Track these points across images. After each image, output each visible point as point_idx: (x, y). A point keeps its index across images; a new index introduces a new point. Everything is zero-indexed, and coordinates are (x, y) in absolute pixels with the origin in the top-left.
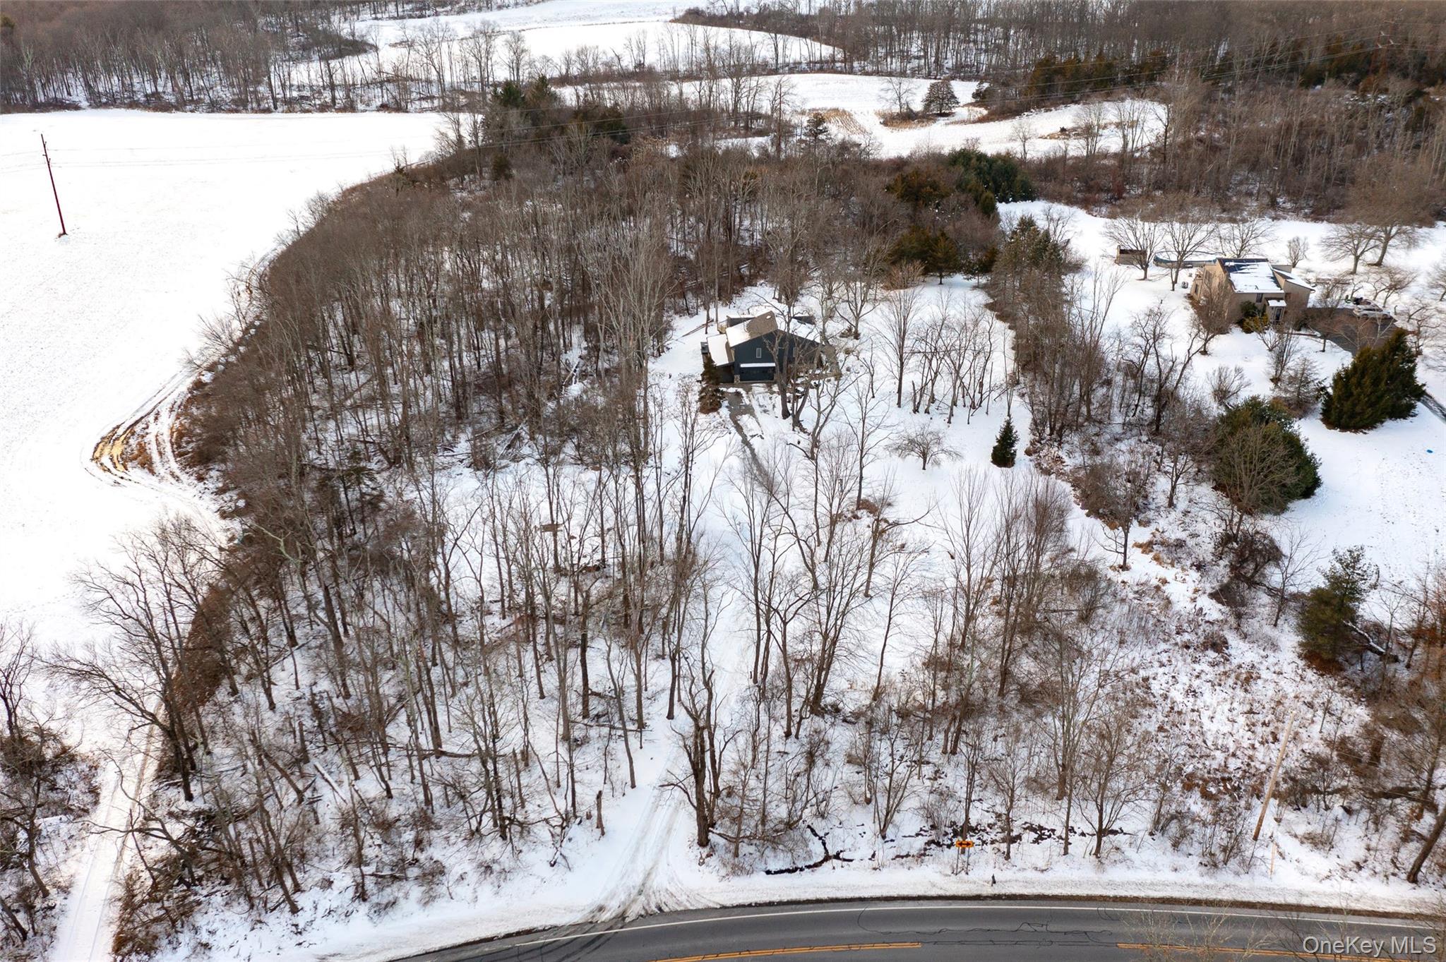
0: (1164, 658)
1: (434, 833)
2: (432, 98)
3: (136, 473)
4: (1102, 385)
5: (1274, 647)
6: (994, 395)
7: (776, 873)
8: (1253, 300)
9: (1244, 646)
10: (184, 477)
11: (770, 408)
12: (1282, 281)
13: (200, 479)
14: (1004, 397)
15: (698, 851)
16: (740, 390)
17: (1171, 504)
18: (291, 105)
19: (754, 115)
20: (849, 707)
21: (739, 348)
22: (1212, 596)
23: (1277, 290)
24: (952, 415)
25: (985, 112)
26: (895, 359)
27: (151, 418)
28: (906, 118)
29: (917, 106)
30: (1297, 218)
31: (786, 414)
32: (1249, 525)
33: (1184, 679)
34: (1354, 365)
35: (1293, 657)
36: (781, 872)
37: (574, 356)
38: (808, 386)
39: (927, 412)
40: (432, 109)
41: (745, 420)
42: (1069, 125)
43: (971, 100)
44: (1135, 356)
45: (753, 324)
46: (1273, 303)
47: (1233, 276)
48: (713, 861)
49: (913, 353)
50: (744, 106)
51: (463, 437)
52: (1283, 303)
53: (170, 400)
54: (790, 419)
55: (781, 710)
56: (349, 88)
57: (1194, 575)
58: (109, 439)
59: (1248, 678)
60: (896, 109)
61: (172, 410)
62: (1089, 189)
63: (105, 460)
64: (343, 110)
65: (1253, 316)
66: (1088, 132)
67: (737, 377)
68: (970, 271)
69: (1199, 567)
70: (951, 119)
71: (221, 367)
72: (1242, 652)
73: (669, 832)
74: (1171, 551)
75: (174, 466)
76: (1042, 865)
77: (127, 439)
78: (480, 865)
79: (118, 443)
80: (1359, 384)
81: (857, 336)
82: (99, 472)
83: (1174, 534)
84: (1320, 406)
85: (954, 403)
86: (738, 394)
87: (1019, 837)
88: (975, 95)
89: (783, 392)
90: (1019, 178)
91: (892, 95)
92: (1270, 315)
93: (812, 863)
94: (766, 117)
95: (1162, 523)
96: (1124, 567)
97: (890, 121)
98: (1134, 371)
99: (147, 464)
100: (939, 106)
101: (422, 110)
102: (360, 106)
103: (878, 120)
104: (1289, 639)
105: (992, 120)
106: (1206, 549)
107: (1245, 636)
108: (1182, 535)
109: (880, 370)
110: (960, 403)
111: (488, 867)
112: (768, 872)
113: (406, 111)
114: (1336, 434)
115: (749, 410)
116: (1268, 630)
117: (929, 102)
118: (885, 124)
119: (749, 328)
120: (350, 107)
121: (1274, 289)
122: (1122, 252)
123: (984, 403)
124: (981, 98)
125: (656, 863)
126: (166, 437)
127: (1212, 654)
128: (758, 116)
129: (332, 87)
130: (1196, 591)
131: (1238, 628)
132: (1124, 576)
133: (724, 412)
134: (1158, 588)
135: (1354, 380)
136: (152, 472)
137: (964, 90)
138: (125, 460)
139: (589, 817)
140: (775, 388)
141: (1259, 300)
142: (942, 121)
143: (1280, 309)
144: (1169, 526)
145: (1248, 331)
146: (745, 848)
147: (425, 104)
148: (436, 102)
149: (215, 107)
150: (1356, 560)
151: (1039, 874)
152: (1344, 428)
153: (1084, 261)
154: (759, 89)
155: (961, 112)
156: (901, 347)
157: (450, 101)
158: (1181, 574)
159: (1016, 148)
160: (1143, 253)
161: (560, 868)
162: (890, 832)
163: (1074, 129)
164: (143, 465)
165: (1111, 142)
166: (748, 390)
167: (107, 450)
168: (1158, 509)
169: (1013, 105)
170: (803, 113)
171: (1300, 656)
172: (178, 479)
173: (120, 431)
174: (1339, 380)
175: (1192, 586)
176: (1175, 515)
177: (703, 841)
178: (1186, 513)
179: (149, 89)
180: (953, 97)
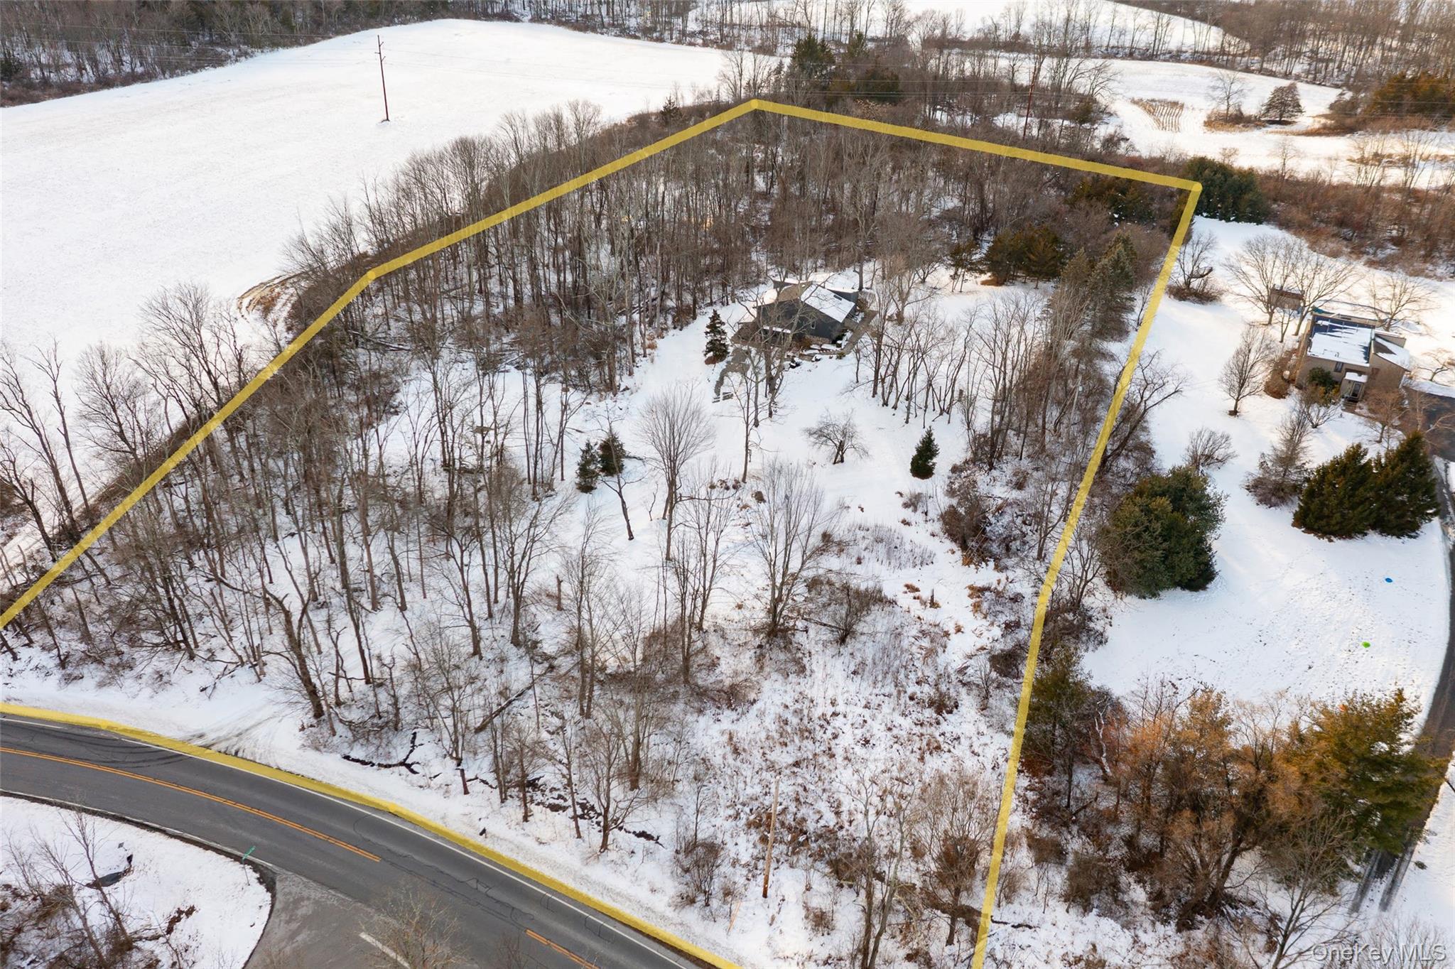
3: (254, 313)
7: (354, 760)
8: (1331, 368)
10: (281, 325)
12: (1375, 352)
15: (308, 719)
22: (993, 657)
23: (1363, 363)
28: (1232, 120)
29: (1251, 107)
36: (357, 761)
39: (895, 407)
41: (733, 377)
43: (1323, 110)
45: (789, 289)
46: (1351, 376)
47: (1319, 338)
48: (311, 731)
52: (1363, 379)
57: (997, 632)
58: (264, 285)
60: (1223, 110)
65: (1324, 385)
69: (1011, 626)
70: (1287, 128)
76: (544, 839)
79: (268, 289)
88: (1335, 105)
91: (1219, 94)
92: (1344, 389)
93: (384, 763)
97: (1214, 121)
99: (269, 308)
100: (1279, 113)
103: (1203, 119)
111: (161, 676)
112: (347, 758)
115: (743, 369)
117: (1269, 107)
118: (1207, 123)
121: (1359, 360)
122: (1274, 291)
124: (1337, 109)
127: (929, 713)
130: (983, 648)
131: (984, 698)
133: (721, 366)
134: (947, 633)
136: (265, 316)
138: (259, 303)
141: (1337, 369)
143: (1358, 384)
146: (345, 731)
151: (535, 845)
155: (1302, 122)
158: (984, 628)
160: (1300, 297)
161: (203, 695)
163: (1389, 156)
164: (265, 310)
167: (255, 293)
168: (1024, 558)
175: (983, 643)
177: (317, 713)
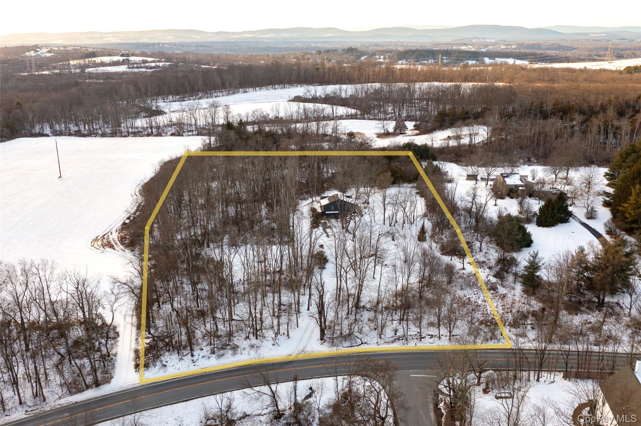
0: (476, 292)
1: (234, 338)
2: (193, 131)
3: (108, 249)
4: (458, 216)
5: (514, 289)
6: (418, 219)
7: (346, 347)
8: (514, 187)
9: (503, 289)
10: (126, 250)
11: (337, 226)
12: (523, 180)
13: (132, 251)
14: (422, 220)
15: (320, 341)
16: (326, 221)
17: (481, 250)
18: (135, 134)
19: (325, 135)
20: (368, 306)
21: (325, 206)
22: (493, 276)
23: (522, 184)
24: (403, 226)
25: (418, 132)
26: (382, 206)
27: (109, 234)
28: (387, 134)
29: (391, 130)
30: (538, 165)
31: (343, 228)
32: (508, 255)
33: (482, 298)
34: (545, 204)
35: (520, 291)
36: (348, 347)
37: (264, 213)
38: (351, 219)
39: (394, 225)
40: (193, 135)
41: (328, 230)
42: (451, 135)
43: (413, 128)
44: (469, 205)
45: (330, 198)
46: (520, 188)
47: (506, 179)
48: (325, 344)
49: (389, 204)
50: (321, 131)
51: (225, 238)
52: (524, 188)
53: (115, 228)
54: (344, 230)
55: (345, 308)
56: (158, 127)
57: (488, 270)
58: (96, 239)
59: (504, 296)
60: (382, 131)
61: (116, 231)
62: (458, 156)
63: (96, 246)
64: (157, 135)
65: (513, 193)
66: (458, 137)
67: (325, 216)
68: (410, 182)
69: (490, 268)
70: (405, 135)
71: (132, 218)
72: (502, 290)
73: (310, 337)
74: (481, 264)
75: (122, 247)
76: (432, 342)
77: (102, 240)
78: (250, 345)
79: (99, 241)
80: (547, 210)
81: (368, 203)
82: (95, 249)
83: (482, 259)
84: (535, 219)
85: (404, 222)
86: (326, 223)
87: (425, 337)
88: (414, 126)
89: (342, 221)
90: (430, 152)
91: (380, 126)
92: (519, 192)
93: (357, 345)
94: (330, 135)
95: (478, 256)
96: (464, 269)
97: (380, 136)
98: (469, 211)
99: (112, 247)
100: (400, 130)
101: (189, 135)
102: (163, 134)
103: (375, 136)
104: (519, 288)
105: (421, 135)
106: (493, 263)
107: (504, 287)
108: (484, 259)
109: (377, 211)
110: (406, 222)
111: (253, 346)
112: (343, 347)
113: (182, 136)
114: (541, 228)
115: (330, 227)
116: (512, 285)
117: (396, 129)
118: (378, 137)
119: (328, 199)
120: (159, 135)
121: (520, 183)
122: (468, 175)
123: (415, 222)
124: (416, 127)
125: (307, 345)
126: (116, 239)
127: (492, 291)
128: (327, 135)
129: (151, 128)
130: (488, 275)
131: (502, 284)
132: (464, 271)
133: (321, 228)
134: (475, 274)
135: (545, 209)
136: (114, 249)
137: (410, 125)
138: (103, 246)
139: (284, 334)
140: (339, 220)
141: (516, 187)
142: (401, 136)
143: (523, 190)
144: (480, 257)
145: (512, 198)
146: (335, 341)
147: (190, 133)
148: (194, 133)
149: (104, 135)
150: (537, 255)
151: (431, 345)
152: (543, 226)
153: (454, 179)
154: (327, 125)
155: (409, 132)
156: (384, 202)
157: (200, 132)
158: (483, 270)
159: (429, 143)
160: (476, 176)
161: (276, 346)
162: (382, 336)
163: (453, 137)
164: (110, 247)
165: (465, 141)
166: (329, 221)
167: (96, 243)
168: (476, 252)
169: (429, 129)
170: (345, 134)
171: (522, 291)
172: (124, 251)
173: (99, 238)
174: (540, 209)
175: (487, 274)
176: (482, 254)
177: (322, 339)
178: (486, 253)
179: (76, 129)
180: (406, 126)
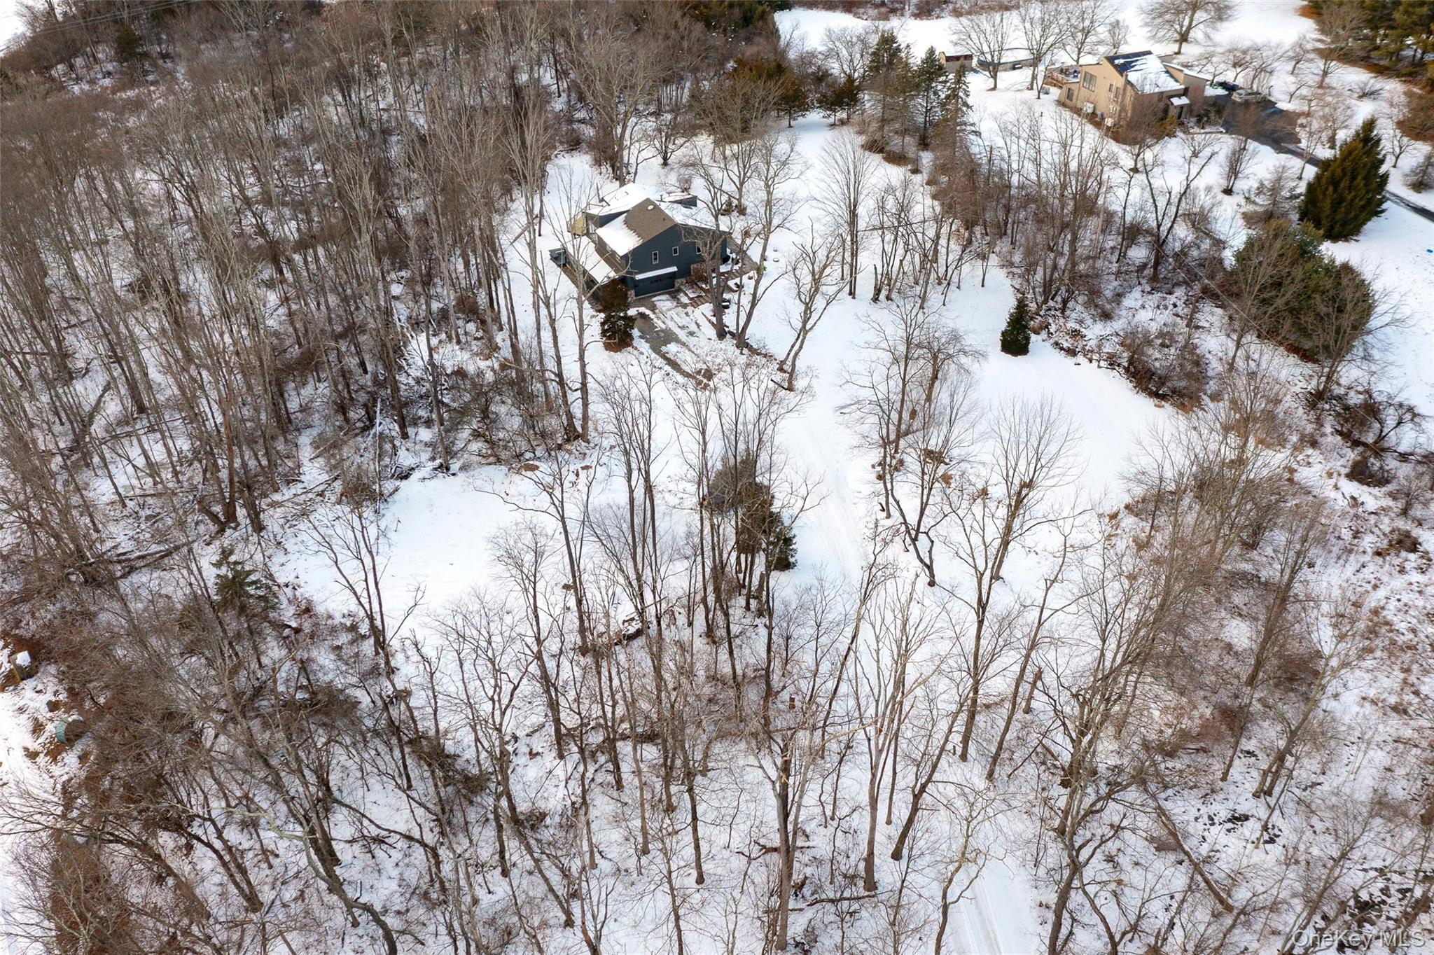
8: (1156, 101)
11: (693, 328)
12: (1178, 75)
16: (642, 309)
23: (1177, 86)
31: (721, 333)
46: (1176, 101)
47: (1130, 75)
52: (1182, 100)
67: (632, 293)
86: (642, 315)
115: (669, 337)
121: (1173, 85)
133: (641, 344)
143: (1182, 107)
160: (969, 57)
166: (653, 308)
